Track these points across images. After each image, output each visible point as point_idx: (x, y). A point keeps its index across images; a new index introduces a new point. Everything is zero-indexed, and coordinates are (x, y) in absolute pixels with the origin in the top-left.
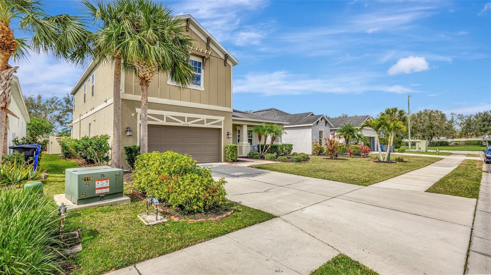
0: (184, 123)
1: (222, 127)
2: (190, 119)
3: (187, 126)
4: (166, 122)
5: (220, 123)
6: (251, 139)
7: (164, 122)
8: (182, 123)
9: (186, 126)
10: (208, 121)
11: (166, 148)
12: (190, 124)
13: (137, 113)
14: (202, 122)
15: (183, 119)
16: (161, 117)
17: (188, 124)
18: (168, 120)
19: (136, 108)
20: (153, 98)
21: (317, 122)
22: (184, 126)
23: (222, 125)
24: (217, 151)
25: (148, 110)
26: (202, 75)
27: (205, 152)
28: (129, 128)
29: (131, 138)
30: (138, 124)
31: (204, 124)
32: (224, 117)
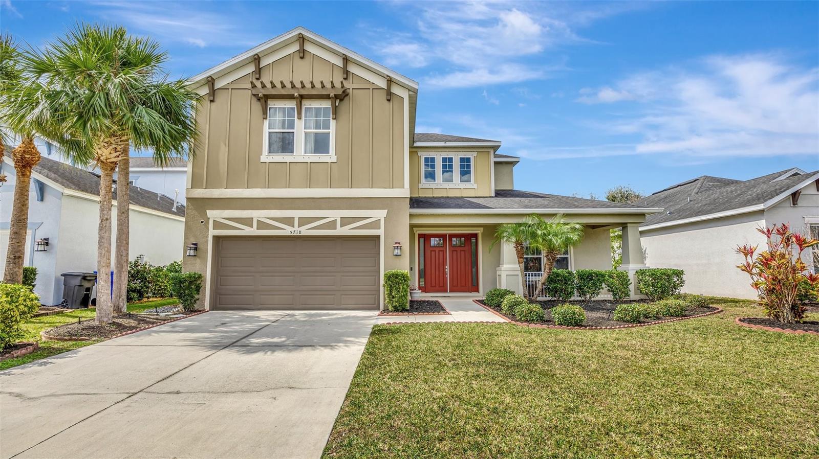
0: (292, 229)
1: (381, 232)
2: (303, 221)
3: (298, 234)
4: (257, 229)
5: (376, 225)
6: (567, 258)
7: (252, 229)
8: (288, 231)
9: (295, 234)
10: (345, 221)
11: (262, 278)
12: (305, 231)
13: (209, 218)
14: (332, 225)
15: (289, 221)
16: (248, 222)
17: (300, 232)
18: (261, 225)
19: (207, 211)
20: (235, 190)
21: (795, 196)
22: (292, 234)
23: (379, 228)
24: (375, 285)
25: (227, 211)
26: (332, 131)
27: (345, 287)
28: (196, 244)
29: (198, 261)
30: (209, 236)
31: (336, 229)
32: (387, 210)
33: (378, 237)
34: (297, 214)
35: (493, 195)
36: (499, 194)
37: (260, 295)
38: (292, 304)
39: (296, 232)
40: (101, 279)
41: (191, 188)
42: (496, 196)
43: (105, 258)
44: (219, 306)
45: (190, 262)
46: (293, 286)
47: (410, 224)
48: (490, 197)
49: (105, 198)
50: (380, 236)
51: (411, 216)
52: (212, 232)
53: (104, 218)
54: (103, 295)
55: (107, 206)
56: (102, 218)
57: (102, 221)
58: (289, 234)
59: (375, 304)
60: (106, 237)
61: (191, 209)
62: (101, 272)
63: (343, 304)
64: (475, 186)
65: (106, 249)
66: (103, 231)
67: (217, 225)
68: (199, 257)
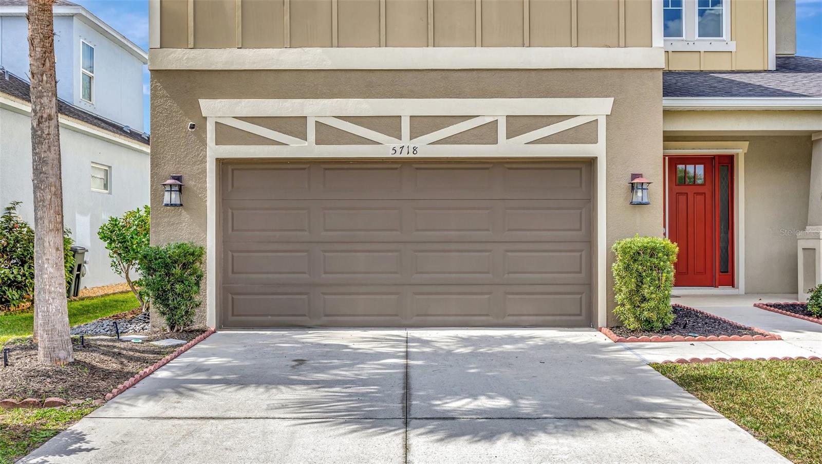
0: (397, 143)
1: (598, 149)
2: (422, 125)
3: (411, 155)
5: (586, 133)
7: (306, 144)
8: (386, 147)
9: (404, 155)
10: (517, 125)
11: (327, 254)
12: (425, 146)
13: (205, 118)
14: (487, 133)
15: (390, 125)
16: (295, 126)
17: (415, 149)
18: (326, 134)
19: (199, 100)
20: (262, 51)
22: (398, 155)
23: (596, 142)
24: (580, 272)
25: (245, 102)
27: (512, 276)
28: (178, 178)
29: (185, 215)
30: (208, 159)
31: (496, 142)
32: (612, 99)
33: (590, 163)
34: (406, 108)
35: (772, 66)
36: (785, 65)
37: (324, 293)
38: (396, 315)
39: (405, 150)
40: (48, 259)
41: (161, 48)
42: (777, 70)
43: (52, 211)
44: (232, 319)
45: (166, 220)
46: (395, 273)
47: (664, 132)
48: (765, 71)
49: (44, 65)
50: (597, 157)
51: (668, 113)
52: (214, 151)
53: (45, 116)
54: (53, 299)
55: (48, 85)
56: (39, 115)
57: (39, 123)
58: (389, 154)
59: (580, 315)
60: (50, 162)
61: (163, 96)
62: (47, 244)
63: (509, 315)
64: (732, 46)
65: (53, 189)
66: (45, 147)
67: (225, 134)
68: (187, 209)
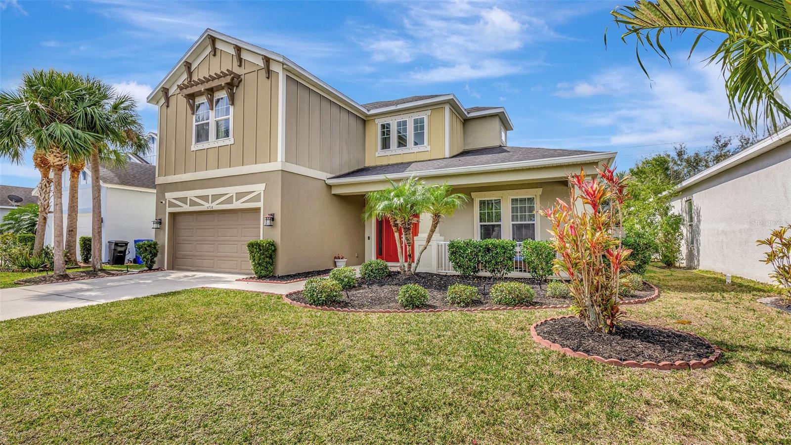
0: (208, 205)
1: (260, 204)
2: (214, 198)
3: (212, 209)
4: (190, 206)
5: (256, 199)
7: (187, 206)
8: (206, 206)
10: (238, 196)
12: (215, 206)
13: (166, 199)
14: (230, 201)
15: (207, 198)
16: (184, 200)
18: (192, 202)
19: (166, 193)
20: (178, 175)
22: (209, 209)
25: (175, 193)
26: (231, 116)
28: (160, 219)
30: (167, 213)
31: (232, 203)
32: (265, 184)
33: (259, 209)
34: (210, 192)
35: (447, 156)
37: (197, 259)
38: (213, 268)
39: (211, 207)
41: (158, 177)
44: (173, 266)
46: (213, 252)
48: (444, 158)
52: (168, 210)
58: (206, 209)
63: (243, 270)
64: (428, 148)
67: (171, 204)
68: (162, 230)
